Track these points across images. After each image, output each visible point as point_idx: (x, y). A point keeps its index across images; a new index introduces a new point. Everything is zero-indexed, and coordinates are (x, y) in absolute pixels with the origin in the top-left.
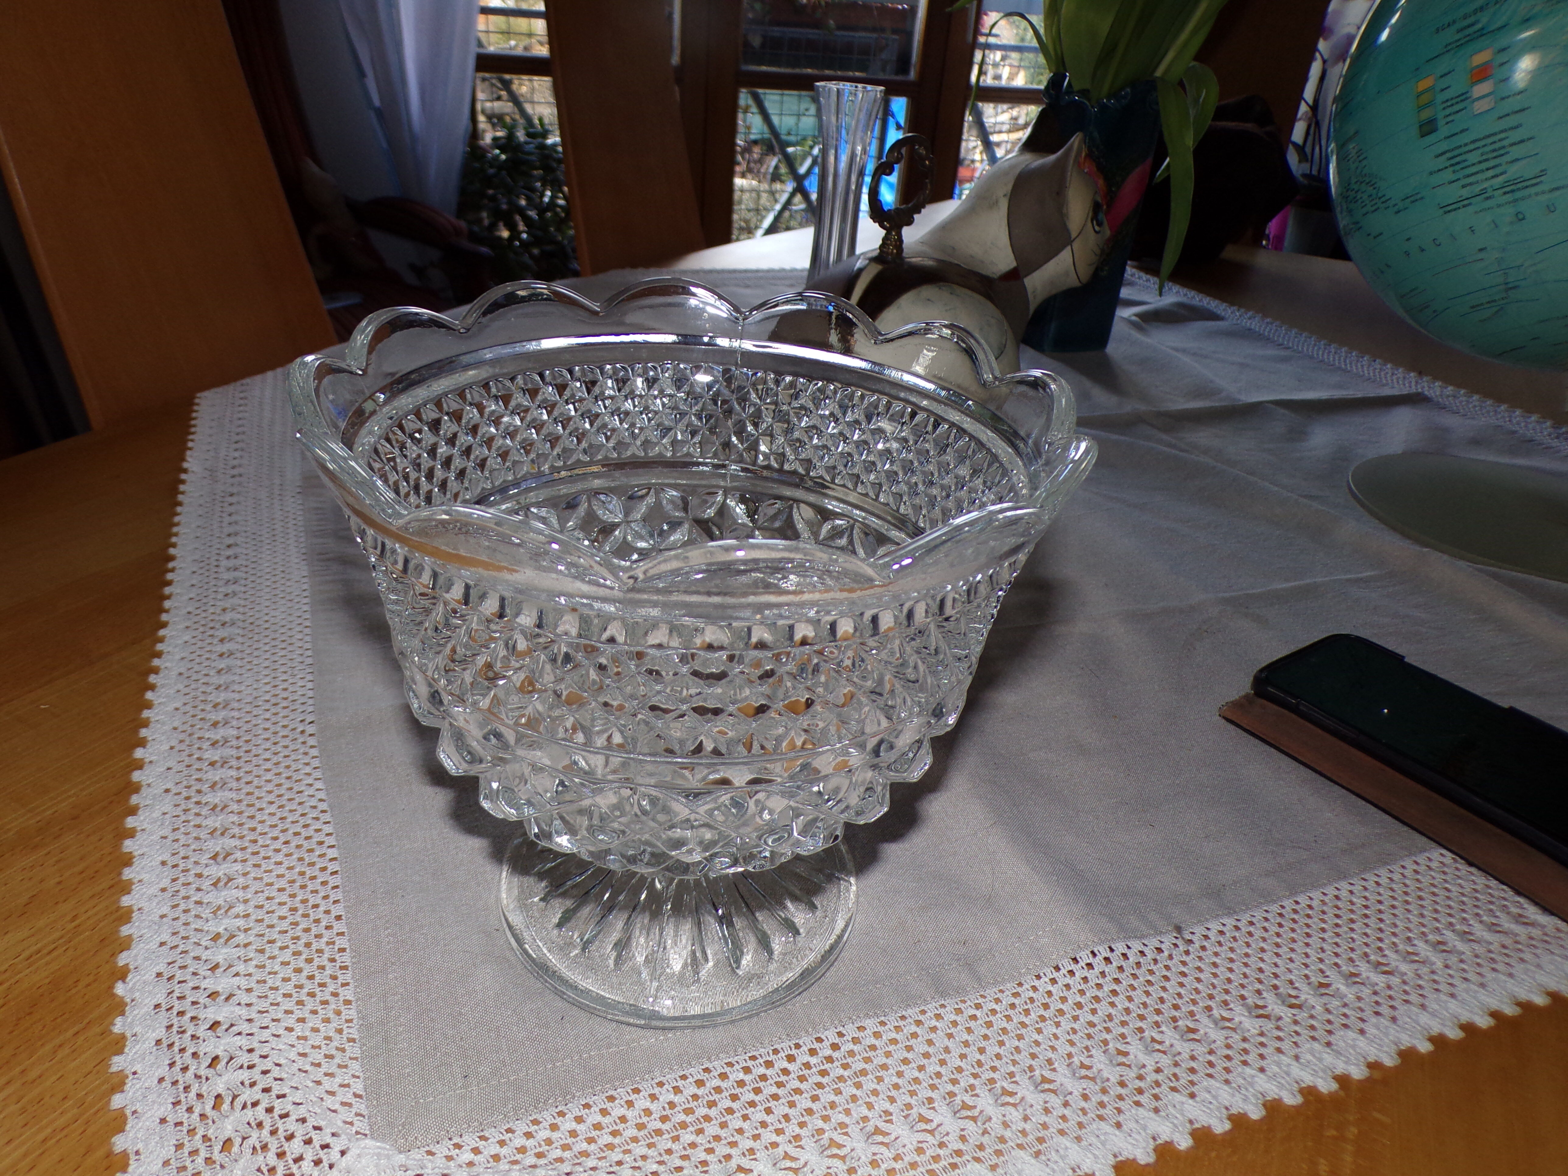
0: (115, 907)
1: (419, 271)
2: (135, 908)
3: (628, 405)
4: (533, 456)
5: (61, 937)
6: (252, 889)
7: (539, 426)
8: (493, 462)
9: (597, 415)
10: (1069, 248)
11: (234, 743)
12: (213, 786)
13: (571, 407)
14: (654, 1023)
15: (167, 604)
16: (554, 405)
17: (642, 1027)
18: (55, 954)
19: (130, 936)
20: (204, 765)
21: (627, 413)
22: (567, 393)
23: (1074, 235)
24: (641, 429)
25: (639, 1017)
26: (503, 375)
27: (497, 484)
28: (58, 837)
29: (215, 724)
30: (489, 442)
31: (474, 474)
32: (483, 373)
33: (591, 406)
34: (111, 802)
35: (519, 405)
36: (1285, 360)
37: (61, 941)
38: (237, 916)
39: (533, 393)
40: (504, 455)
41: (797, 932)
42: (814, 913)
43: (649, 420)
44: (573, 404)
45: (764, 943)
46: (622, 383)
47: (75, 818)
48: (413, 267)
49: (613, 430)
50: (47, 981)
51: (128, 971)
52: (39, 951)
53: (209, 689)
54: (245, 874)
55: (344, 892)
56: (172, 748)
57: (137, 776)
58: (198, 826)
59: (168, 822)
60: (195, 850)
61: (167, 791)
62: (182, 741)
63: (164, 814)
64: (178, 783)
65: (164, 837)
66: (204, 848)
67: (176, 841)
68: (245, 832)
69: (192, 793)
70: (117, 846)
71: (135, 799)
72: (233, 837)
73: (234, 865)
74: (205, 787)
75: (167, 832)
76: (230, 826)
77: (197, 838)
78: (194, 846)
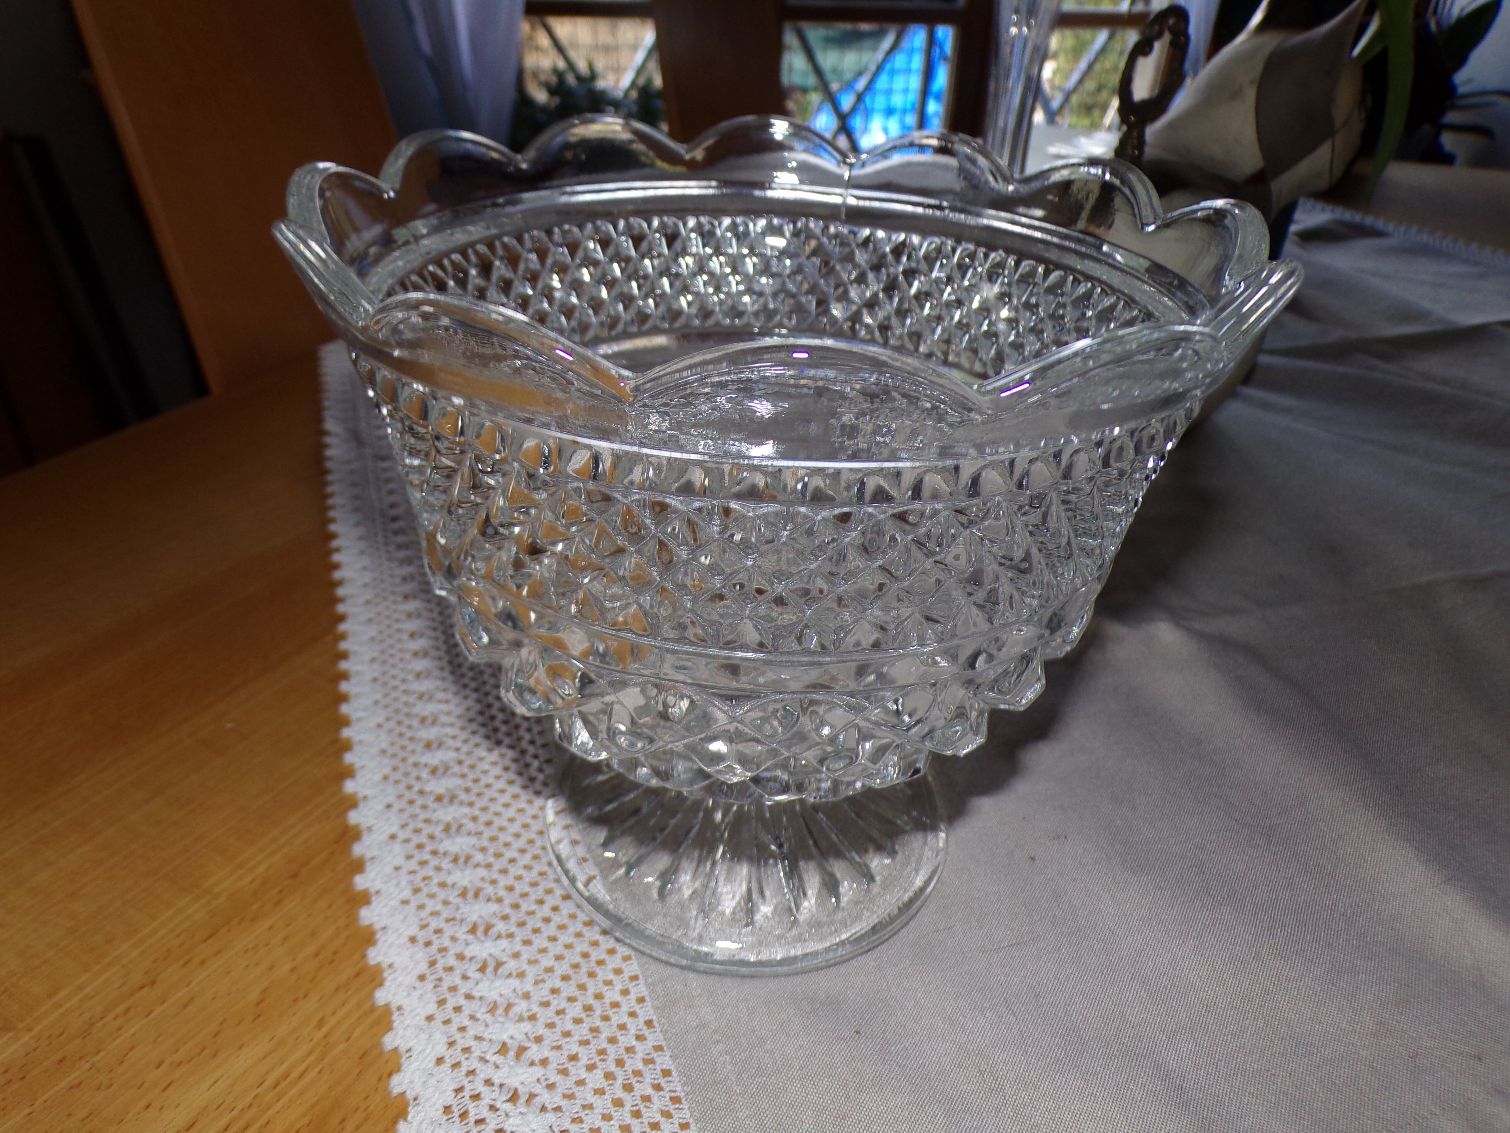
0: (367, 1006)
2: (394, 1007)
5: (310, 1053)
6: (530, 978)
11: (456, 769)
12: (447, 829)
14: (702, 966)
15: (341, 592)
17: (683, 968)
18: (308, 1078)
19: (396, 1049)
20: (430, 801)
25: (682, 956)
28: (278, 903)
29: (428, 745)
34: (332, 853)
37: (312, 1058)
38: (521, 1019)
41: (871, 878)
42: (893, 859)
45: (831, 886)
47: (294, 876)
50: (306, 1121)
51: (407, 1105)
52: (286, 1076)
53: (411, 699)
54: (516, 955)
55: (648, 985)
56: (386, 778)
57: (354, 817)
58: (443, 885)
59: (404, 880)
60: (448, 921)
61: (393, 837)
62: (395, 769)
63: (397, 869)
64: (404, 826)
65: (405, 902)
66: (458, 917)
67: (421, 907)
68: (502, 893)
69: (424, 840)
70: (352, 917)
71: (358, 849)
72: (489, 900)
73: (499, 942)
74: (437, 831)
75: (407, 894)
76: (481, 884)
77: (446, 903)
78: (445, 915)
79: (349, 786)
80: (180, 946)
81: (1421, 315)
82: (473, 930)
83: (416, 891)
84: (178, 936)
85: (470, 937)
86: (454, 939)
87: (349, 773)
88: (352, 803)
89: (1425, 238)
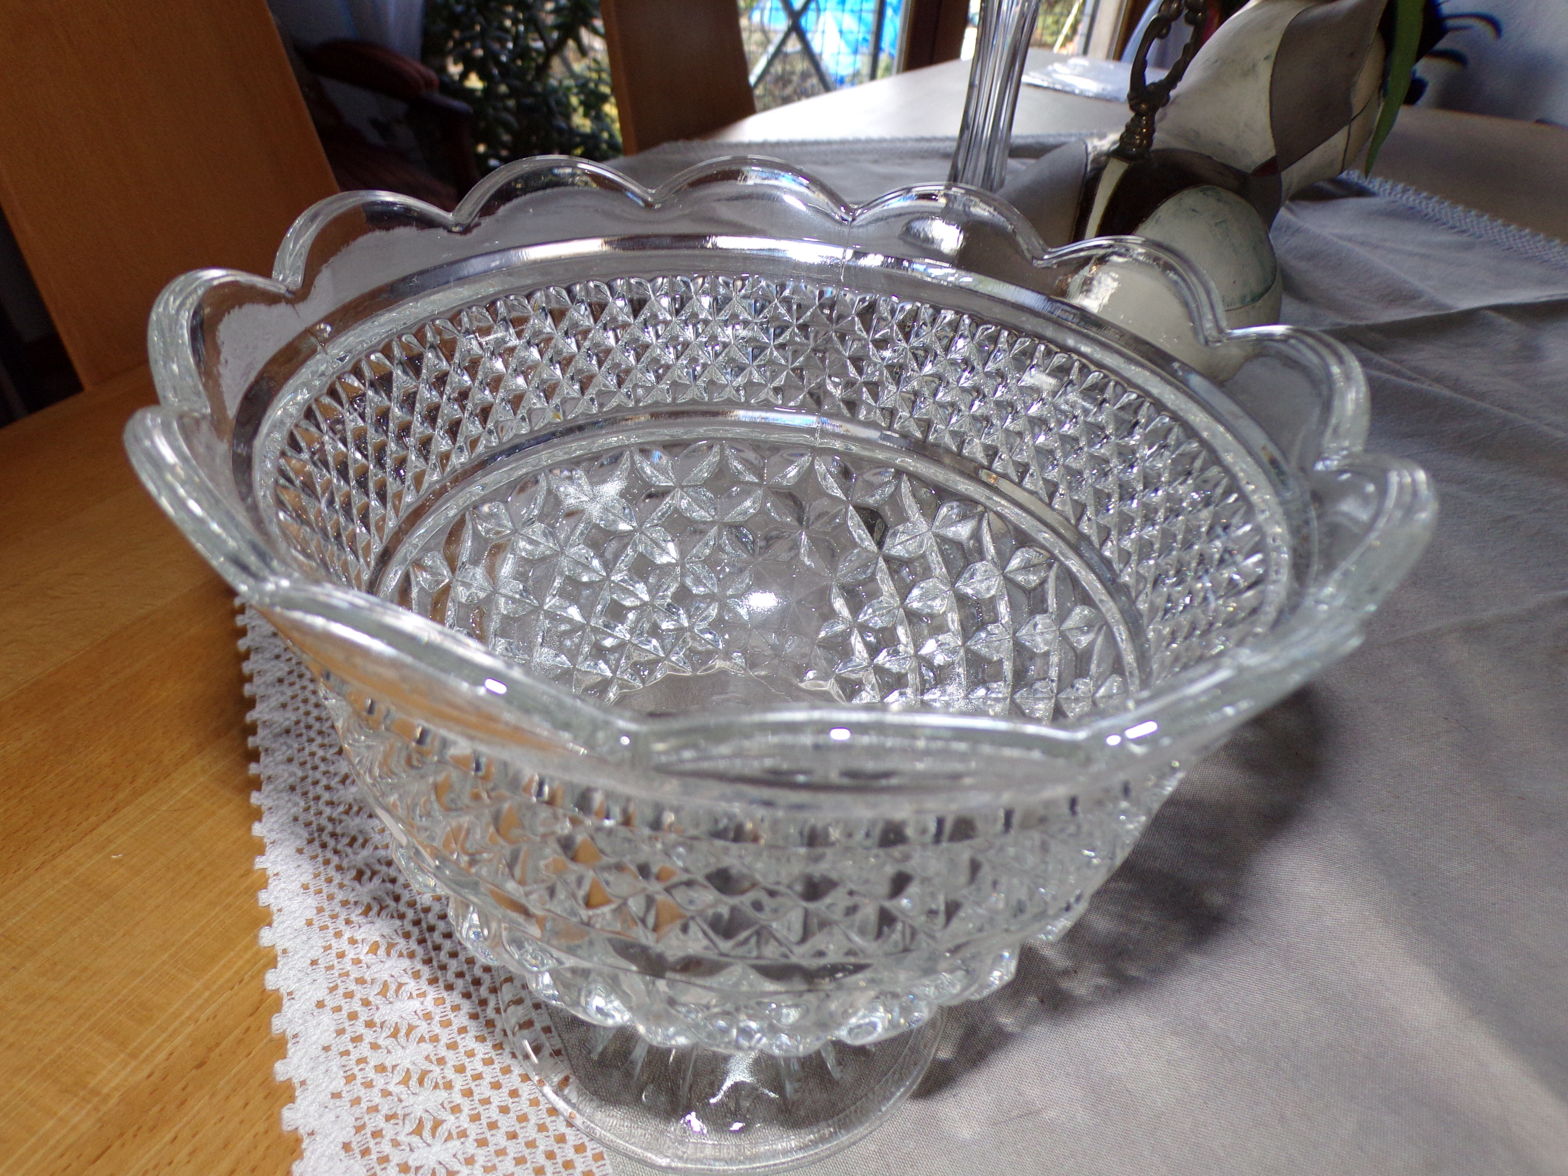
1: (383, 128)
3: (689, 333)
4: (556, 401)
7: (566, 362)
8: (501, 413)
9: (647, 346)
10: (1346, 128)
12: (384, 990)
13: (611, 334)
15: (248, 667)
16: (586, 333)
21: (686, 345)
22: (605, 317)
23: (1355, 112)
24: (705, 366)
26: (515, 291)
27: (505, 439)
28: (182, 1103)
30: (495, 383)
31: (472, 428)
32: (488, 288)
33: (639, 333)
34: (248, 1030)
35: (537, 333)
36: (1468, 247)
39: (558, 316)
40: (516, 401)
43: (717, 355)
44: (614, 330)
46: (681, 303)
47: (201, 1065)
48: (375, 123)
49: (668, 367)
57: (272, 980)
58: (381, 1069)
59: (335, 1063)
60: (388, 1118)
61: (320, 1004)
62: (320, 910)
63: (326, 1049)
64: (333, 989)
65: (336, 1096)
66: (400, 1112)
67: (356, 1101)
68: (450, 1074)
69: (356, 1005)
70: (274, 1119)
71: (278, 1023)
72: (436, 1086)
73: (449, 1144)
74: (372, 993)
75: (339, 1084)
76: (426, 1066)
77: (386, 1093)
78: (385, 1110)
79: (267, 937)
80: (65, 1169)
81: (1409, 297)
82: (418, 1131)
83: (350, 1079)
84: (62, 1156)
85: (415, 1139)
86: (396, 1143)
87: (264, 918)
88: (270, 960)
89: (1411, 199)
